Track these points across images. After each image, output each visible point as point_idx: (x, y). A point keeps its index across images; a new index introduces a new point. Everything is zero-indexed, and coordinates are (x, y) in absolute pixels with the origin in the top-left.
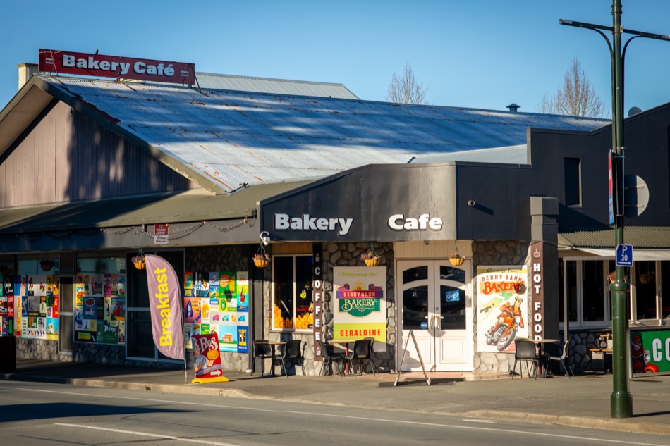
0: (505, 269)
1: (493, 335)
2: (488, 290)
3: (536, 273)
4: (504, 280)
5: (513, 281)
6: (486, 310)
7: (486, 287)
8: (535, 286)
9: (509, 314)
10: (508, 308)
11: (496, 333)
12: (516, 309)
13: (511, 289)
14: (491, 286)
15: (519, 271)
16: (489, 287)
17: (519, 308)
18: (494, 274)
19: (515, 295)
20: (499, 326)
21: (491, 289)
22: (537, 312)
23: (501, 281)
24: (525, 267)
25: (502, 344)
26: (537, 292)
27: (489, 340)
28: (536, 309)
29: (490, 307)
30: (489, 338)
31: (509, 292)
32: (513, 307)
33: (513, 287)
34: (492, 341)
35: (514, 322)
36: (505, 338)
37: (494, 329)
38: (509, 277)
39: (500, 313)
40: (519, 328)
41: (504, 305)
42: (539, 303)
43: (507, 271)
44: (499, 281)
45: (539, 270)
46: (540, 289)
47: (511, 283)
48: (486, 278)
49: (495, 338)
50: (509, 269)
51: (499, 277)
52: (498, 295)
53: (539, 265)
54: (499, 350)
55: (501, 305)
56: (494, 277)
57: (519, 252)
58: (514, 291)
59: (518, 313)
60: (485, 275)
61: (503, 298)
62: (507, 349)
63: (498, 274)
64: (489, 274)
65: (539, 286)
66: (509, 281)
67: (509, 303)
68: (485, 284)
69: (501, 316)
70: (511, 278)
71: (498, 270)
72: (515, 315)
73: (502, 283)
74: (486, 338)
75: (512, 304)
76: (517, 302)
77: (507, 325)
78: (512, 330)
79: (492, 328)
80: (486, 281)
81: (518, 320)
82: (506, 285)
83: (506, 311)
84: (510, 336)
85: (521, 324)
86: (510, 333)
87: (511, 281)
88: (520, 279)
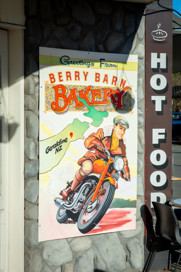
0: (93, 61)
1: (71, 199)
2: (62, 104)
3: (156, 71)
4: (91, 82)
5: (109, 85)
6: (58, 146)
7: (57, 95)
8: (153, 98)
9: (102, 155)
10: (101, 141)
11: (76, 195)
12: (115, 143)
13: (105, 101)
14: (68, 93)
15: (120, 65)
16: (63, 95)
17: (121, 141)
18: (72, 68)
19: (114, 114)
20: (84, 179)
21: (67, 101)
22: (157, 147)
23: (87, 84)
24: (133, 59)
25: (87, 217)
26: (158, 108)
27: (63, 212)
28: (155, 141)
29: (65, 141)
30: (62, 207)
31: (102, 107)
32: (110, 138)
33: (109, 99)
34: (69, 213)
35: (111, 168)
36: (94, 205)
37: (72, 188)
38: (102, 78)
39: (84, 151)
40: (121, 182)
41: (91, 136)
42: (163, 131)
43: (97, 64)
44: (81, 83)
45: (163, 66)
46: (163, 102)
47: (105, 89)
48: (57, 77)
49: (75, 206)
50: (102, 60)
51: (82, 76)
52: (79, 115)
53: (163, 56)
54: (83, 231)
55: (87, 135)
56: (73, 76)
57: (119, 27)
58: (112, 106)
59: (119, 151)
60: (55, 69)
61: (89, 120)
62: (96, 228)
63: (81, 68)
64: (64, 69)
65: (163, 98)
66: (101, 84)
67: (101, 131)
68: (56, 88)
69: (87, 158)
70: (106, 80)
71: (80, 62)
72: (113, 156)
73: (89, 88)
74: (57, 208)
75: (107, 134)
76: (118, 129)
77: (98, 176)
78: (107, 187)
79: (69, 185)
80: (57, 83)
81: (119, 164)
82: (96, 92)
83: (95, 147)
84: (103, 199)
85: (125, 174)
86: (103, 194)
87: (105, 85)
88: (123, 82)
